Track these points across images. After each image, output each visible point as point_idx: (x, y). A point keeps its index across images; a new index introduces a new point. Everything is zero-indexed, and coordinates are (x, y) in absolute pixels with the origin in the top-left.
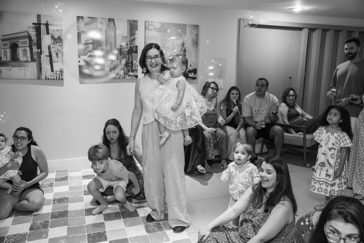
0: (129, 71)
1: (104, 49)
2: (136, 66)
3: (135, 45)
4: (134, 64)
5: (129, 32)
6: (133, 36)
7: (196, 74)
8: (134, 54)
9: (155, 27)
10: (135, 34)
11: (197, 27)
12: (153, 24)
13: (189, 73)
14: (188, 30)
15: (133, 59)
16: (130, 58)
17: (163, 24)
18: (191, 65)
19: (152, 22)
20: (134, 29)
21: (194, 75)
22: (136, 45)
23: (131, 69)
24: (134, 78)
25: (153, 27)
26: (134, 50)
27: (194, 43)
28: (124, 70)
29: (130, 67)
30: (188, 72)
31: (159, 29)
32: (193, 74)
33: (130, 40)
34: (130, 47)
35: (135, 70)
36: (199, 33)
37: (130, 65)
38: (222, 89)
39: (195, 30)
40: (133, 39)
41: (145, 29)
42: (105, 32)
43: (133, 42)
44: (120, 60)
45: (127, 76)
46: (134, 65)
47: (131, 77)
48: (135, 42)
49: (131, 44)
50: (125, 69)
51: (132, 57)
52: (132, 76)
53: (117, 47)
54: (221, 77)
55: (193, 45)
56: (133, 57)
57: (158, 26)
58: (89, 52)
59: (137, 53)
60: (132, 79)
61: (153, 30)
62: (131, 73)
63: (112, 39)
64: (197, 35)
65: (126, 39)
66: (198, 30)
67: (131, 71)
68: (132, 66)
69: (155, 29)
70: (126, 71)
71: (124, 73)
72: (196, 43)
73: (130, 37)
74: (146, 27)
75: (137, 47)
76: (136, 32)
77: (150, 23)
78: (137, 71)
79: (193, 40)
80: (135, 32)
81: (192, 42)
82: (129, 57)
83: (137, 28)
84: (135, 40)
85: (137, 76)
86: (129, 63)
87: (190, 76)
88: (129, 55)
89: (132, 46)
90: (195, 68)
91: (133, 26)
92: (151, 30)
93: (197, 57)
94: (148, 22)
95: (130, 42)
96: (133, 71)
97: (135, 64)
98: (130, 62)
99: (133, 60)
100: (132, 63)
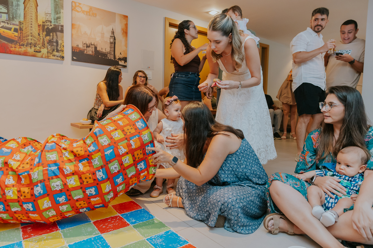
0: (53, 50)
1: (22, 22)
2: (62, 47)
3: (60, 23)
4: (59, 43)
5: (53, 9)
6: (57, 14)
7: (126, 62)
8: (58, 33)
9: (83, 10)
10: (60, 13)
11: (126, 17)
12: (80, 6)
13: (119, 61)
14: (118, 19)
15: (58, 38)
16: (55, 37)
17: (91, 8)
18: (121, 53)
19: (80, 4)
20: (59, 7)
21: (125, 63)
22: (62, 24)
23: (55, 48)
24: (59, 58)
25: (80, 9)
26: (60, 29)
27: (123, 31)
28: (47, 49)
29: (55, 46)
30: (118, 59)
31: (87, 12)
32: (123, 62)
33: (54, 18)
34: (54, 25)
35: (61, 50)
36: (128, 23)
37: (55, 44)
38: (151, 79)
39: (125, 20)
40: (58, 17)
41: (72, 10)
42: (24, 3)
43: (58, 20)
44: (42, 37)
45: (51, 55)
46: (59, 45)
47: (55, 57)
48: (60, 20)
49: (56, 22)
50: (49, 48)
51: (56, 35)
52: (57, 56)
53: (38, 23)
54: (149, 68)
55: (123, 34)
56: (58, 36)
57: (86, 9)
58: (2, 22)
59: (63, 33)
60: (57, 59)
61: (80, 12)
62: (55, 53)
63: (32, 13)
64: (126, 25)
65: (49, 16)
66: (127, 21)
67: (55, 50)
68: (57, 45)
69: (83, 12)
70: (50, 50)
71: (48, 52)
72: (125, 32)
73: (55, 14)
74: (73, 8)
75: (62, 26)
76: (62, 11)
77: (77, 4)
78: (63, 52)
79: (123, 30)
80: (60, 10)
81: (121, 31)
82: (53, 36)
83: (62, 7)
84: (60, 18)
85: (63, 57)
86: (53, 42)
87: (120, 64)
88: (53, 34)
89: (57, 24)
90: (126, 57)
91: (58, 3)
92: (78, 12)
93: (126, 45)
94: (75, 3)
95: (54, 19)
96: (58, 51)
97: (61, 44)
98: (55, 41)
99: (58, 40)
100: (57, 42)
